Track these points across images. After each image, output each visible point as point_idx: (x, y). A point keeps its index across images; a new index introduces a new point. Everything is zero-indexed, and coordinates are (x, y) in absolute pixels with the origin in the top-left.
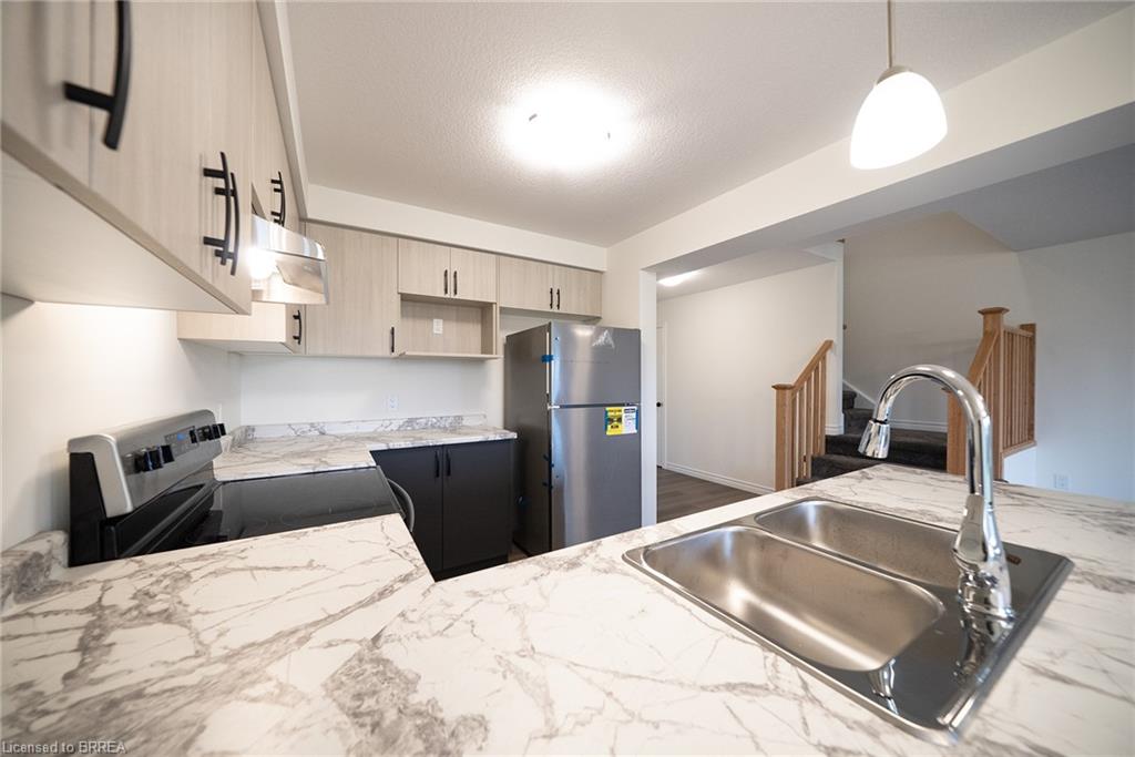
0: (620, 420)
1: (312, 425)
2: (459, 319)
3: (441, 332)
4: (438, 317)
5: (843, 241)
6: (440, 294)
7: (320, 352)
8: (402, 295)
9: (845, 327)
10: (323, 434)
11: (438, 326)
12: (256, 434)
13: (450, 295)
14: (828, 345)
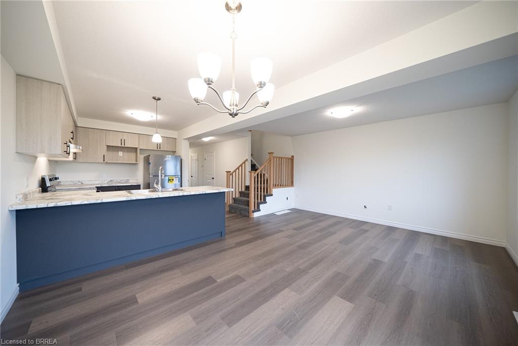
0: (173, 180)
1: (79, 181)
2: (128, 152)
3: (122, 155)
4: (121, 151)
5: (250, 131)
6: (120, 145)
7: (82, 161)
8: (108, 146)
9: (252, 155)
10: (82, 184)
11: (121, 154)
12: (61, 184)
13: (123, 145)
14: (247, 160)
